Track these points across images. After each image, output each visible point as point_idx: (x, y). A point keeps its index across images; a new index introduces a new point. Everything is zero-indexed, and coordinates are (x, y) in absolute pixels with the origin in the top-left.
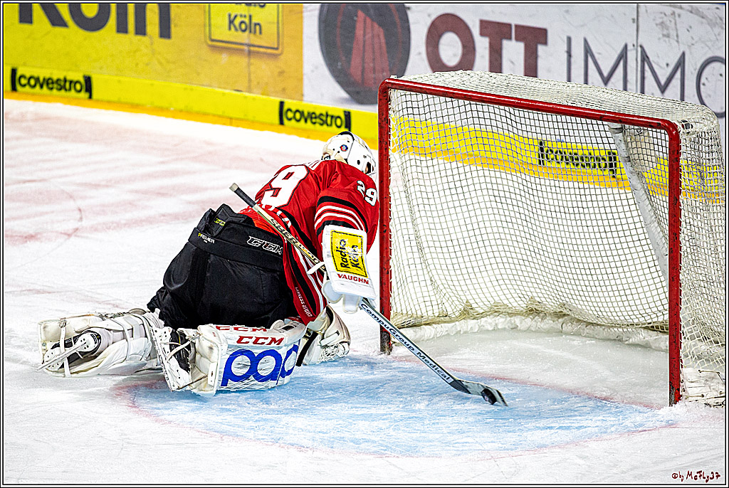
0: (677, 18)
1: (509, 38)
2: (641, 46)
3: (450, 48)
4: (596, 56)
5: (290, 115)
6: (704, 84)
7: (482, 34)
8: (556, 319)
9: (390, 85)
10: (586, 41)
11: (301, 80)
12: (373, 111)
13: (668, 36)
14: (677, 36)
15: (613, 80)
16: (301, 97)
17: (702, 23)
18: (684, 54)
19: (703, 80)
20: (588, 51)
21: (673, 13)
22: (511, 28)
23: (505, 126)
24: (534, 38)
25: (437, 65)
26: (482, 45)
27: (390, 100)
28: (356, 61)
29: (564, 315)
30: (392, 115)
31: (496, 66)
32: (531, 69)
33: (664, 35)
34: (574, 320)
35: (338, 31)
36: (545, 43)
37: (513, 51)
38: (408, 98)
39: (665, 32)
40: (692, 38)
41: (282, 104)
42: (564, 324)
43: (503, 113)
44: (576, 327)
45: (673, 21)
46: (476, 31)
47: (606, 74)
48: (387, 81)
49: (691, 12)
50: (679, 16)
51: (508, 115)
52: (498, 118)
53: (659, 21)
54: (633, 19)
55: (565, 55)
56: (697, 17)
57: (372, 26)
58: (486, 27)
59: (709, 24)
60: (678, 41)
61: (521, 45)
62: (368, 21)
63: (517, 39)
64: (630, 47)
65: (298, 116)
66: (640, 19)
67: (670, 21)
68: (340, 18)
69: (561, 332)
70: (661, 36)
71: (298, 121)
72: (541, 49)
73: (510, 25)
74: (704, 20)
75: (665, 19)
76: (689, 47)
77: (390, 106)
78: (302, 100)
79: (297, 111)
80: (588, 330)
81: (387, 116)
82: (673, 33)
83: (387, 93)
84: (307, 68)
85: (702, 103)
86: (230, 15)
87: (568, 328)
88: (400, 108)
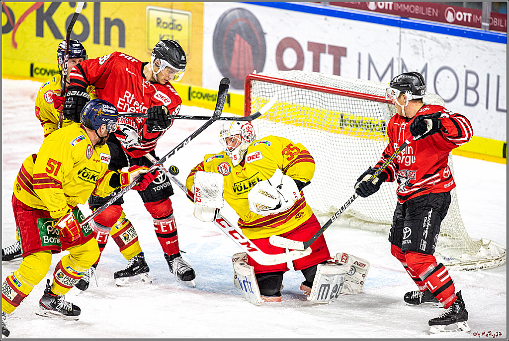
0: (423, 43)
1: (324, 52)
2: (402, 59)
3: (290, 58)
4: (375, 64)
5: (195, 95)
6: (438, 82)
7: (309, 49)
8: (346, 218)
9: (252, 78)
10: (369, 56)
11: (201, 74)
12: (242, 93)
13: (418, 53)
14: (423, 53)
15: (385, 78)
16: (201, 84)
17: (438, 46)
18: (426, 65)
19: (438, 80)
20: (370, 61)
21: (421, 40)
22: (325, 47)
23: (318, 104)
24: (339, 53)
25: (282, 67)
26: (309, 56)
27: (251, 87)
28: (234, 64)
29: (351, 216)
30: (252, 96)
31: (316, 68)
32: (337, 71)
33: (416, 53)
34: (356, 219)
35: (224, 46)
36: (345, 55)
37: (327, 60)
38: (263, 86)
39: (416, 51)
40: (432, 55)
41: (190, 88)
42: (351, 223)
43: (317, 96)
44: (358, 224)
45: (421, 44)
46: (305, 47)
47: (381, 75)
48: (250, 75)
49: (432, 39)
50: (425, 41)
51: (320, 97)
52: (314, 99)
53: (412, 44)
54: (397, 44)
55: (357, 64)
56: (435, 43)
57: (244, 44)
58: (312, 46)
59: (442, 47)
60: (423, 57)
61: (331, 57)
62: (242, 40)
63: (329, 53)
64: (395, 60)
65: (199, 95)
66: (402, 43)
67: (419, 45)
68: (225, 38)
69: (349, 227)
70: (413, 53)
71: (199, 98)
72: (343, 59)
73: (324, 45)
74: (439, 45)
75: (416, 43)
76: (430, 60)
77: (251, 90)
78: (201, 86)
79: (199, 93)
80: (366, 226)
81: (250, 96)
82: (421, 52)
83: (250, 82)
84: (205, 67)
85: (437, 93)
86: (160, 35)
87: (353, 224)
88: (258, 91)
